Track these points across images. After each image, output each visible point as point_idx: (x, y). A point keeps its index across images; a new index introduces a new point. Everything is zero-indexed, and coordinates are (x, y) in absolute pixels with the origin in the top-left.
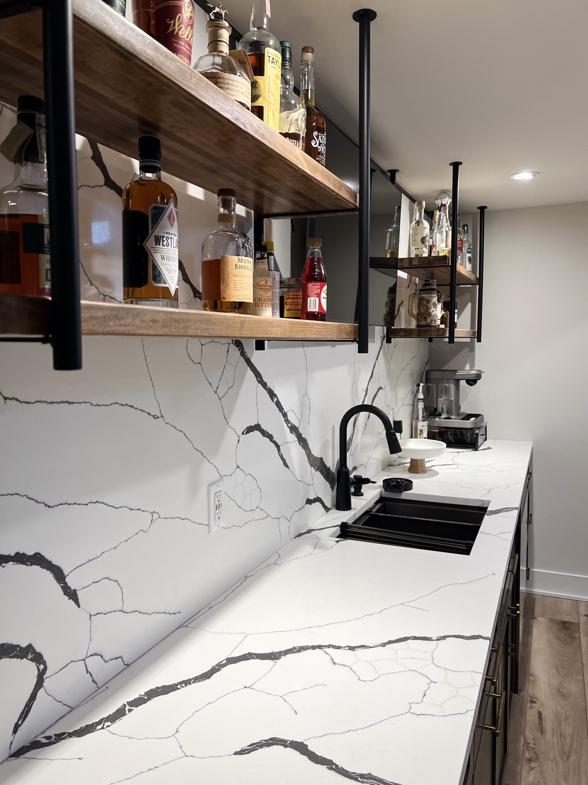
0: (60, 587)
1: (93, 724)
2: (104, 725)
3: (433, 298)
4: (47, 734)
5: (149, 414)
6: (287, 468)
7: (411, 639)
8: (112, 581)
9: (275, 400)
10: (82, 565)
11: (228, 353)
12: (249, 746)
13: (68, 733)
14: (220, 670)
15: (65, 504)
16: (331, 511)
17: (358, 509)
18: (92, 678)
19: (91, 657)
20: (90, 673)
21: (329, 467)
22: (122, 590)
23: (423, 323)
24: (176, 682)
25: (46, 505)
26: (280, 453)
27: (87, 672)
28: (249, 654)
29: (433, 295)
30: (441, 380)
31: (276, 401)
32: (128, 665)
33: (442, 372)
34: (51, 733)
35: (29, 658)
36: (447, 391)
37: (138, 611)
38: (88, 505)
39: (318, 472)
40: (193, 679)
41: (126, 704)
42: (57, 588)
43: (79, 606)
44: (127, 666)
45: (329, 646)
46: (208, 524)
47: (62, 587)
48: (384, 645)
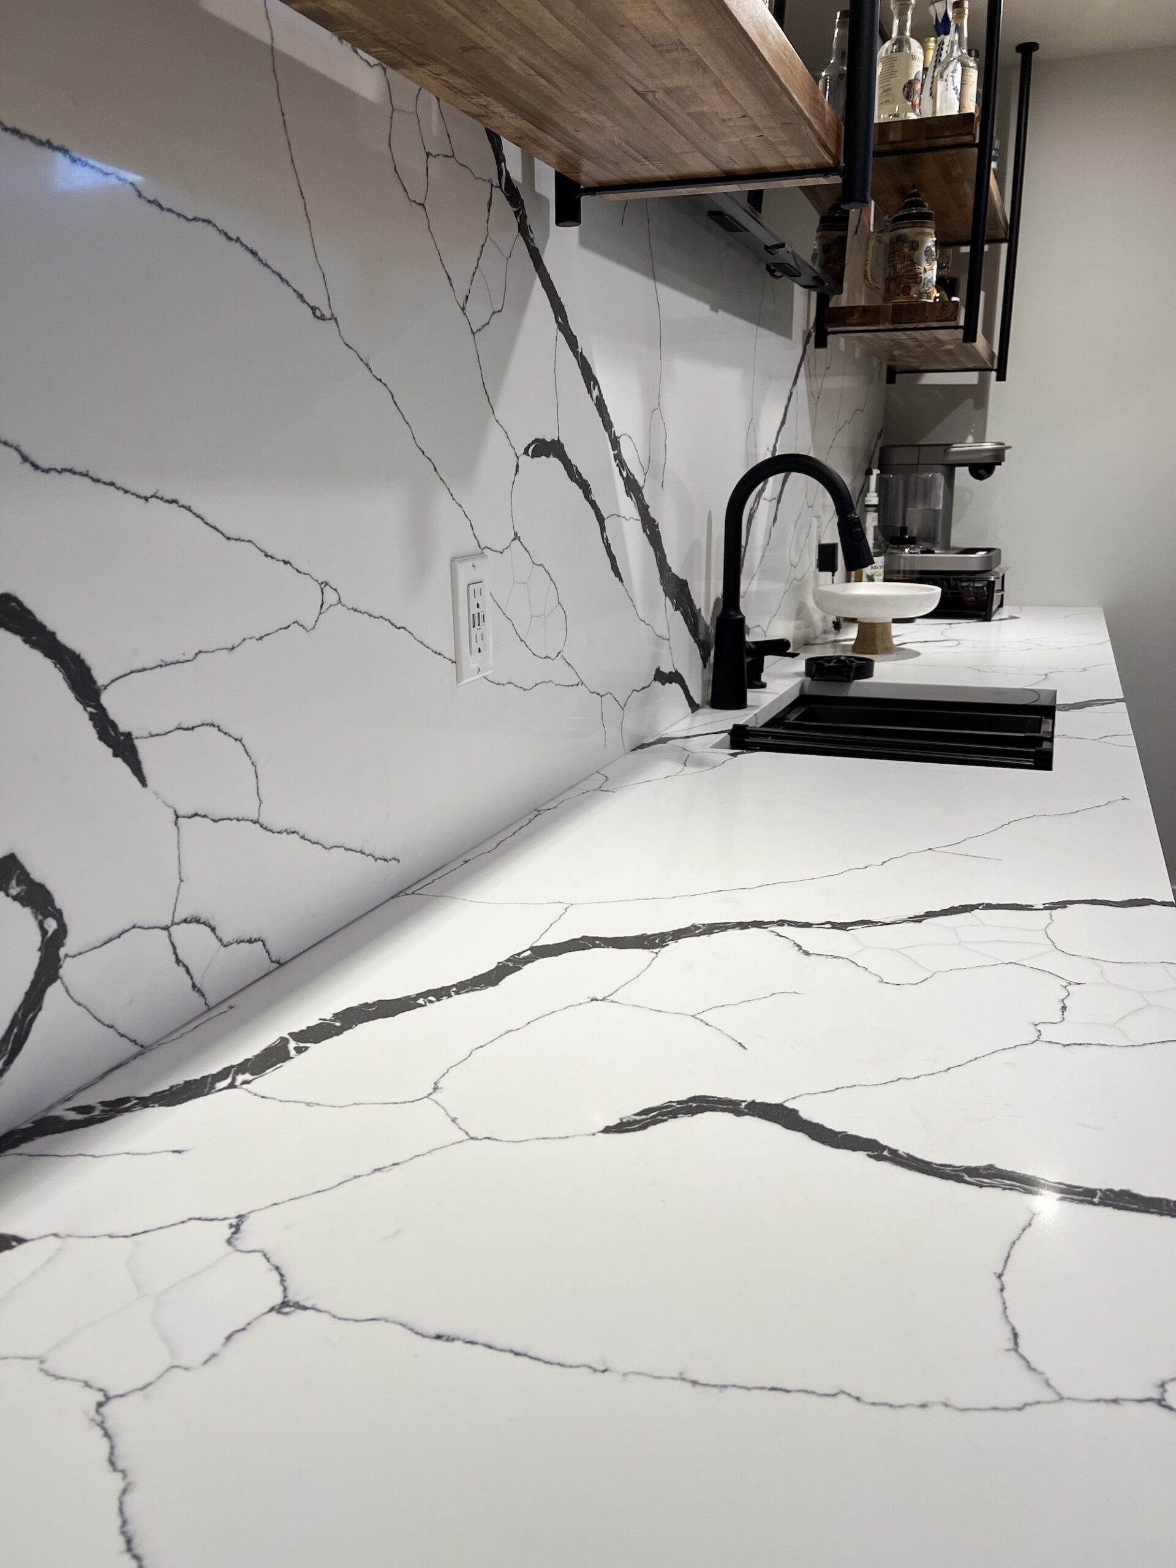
0: (86, 717)
1: (204, 1078)
2: (234, 1080)
3: (926, 238)
4: (81, 1100)
5: (301, 296)
6: (618, 579)
7: (981, 907)
8: (227, 737)
9: (595, 393)
10: (144, 670)
11: (489, 210)
12: (638, 1114)
13: (136, 1098)
14: (520, 969)
15: (81, 474)
16: (701, 711)
17: (763, 707)
18: (192, 978)
19: (184, 925)
20: (185, 966)
21: (700, 609)
22: (255, 767)
23: (901, 300)
24: (412, 992)
25: (25, 459)
26: (605, 534)
27: (178, 961)
28: (584, 938)
29: (928, 230)
30: (916, 467)
31: (597, 397)
32: (280, 964)
33: (917, 449)
34: (92, 1098)
35: (14, 891)
36: (927, 493)
37: (298, 833)
38: (151, 500)
39: (678, 612)
40: (453, 986)
41: (288, 1037)
42: (79, 716)
43: (143, 782)
44: (276, 965)
45: (781, 923)
46: (454, 659)
47: (92, 717)
48: (918, 919)
